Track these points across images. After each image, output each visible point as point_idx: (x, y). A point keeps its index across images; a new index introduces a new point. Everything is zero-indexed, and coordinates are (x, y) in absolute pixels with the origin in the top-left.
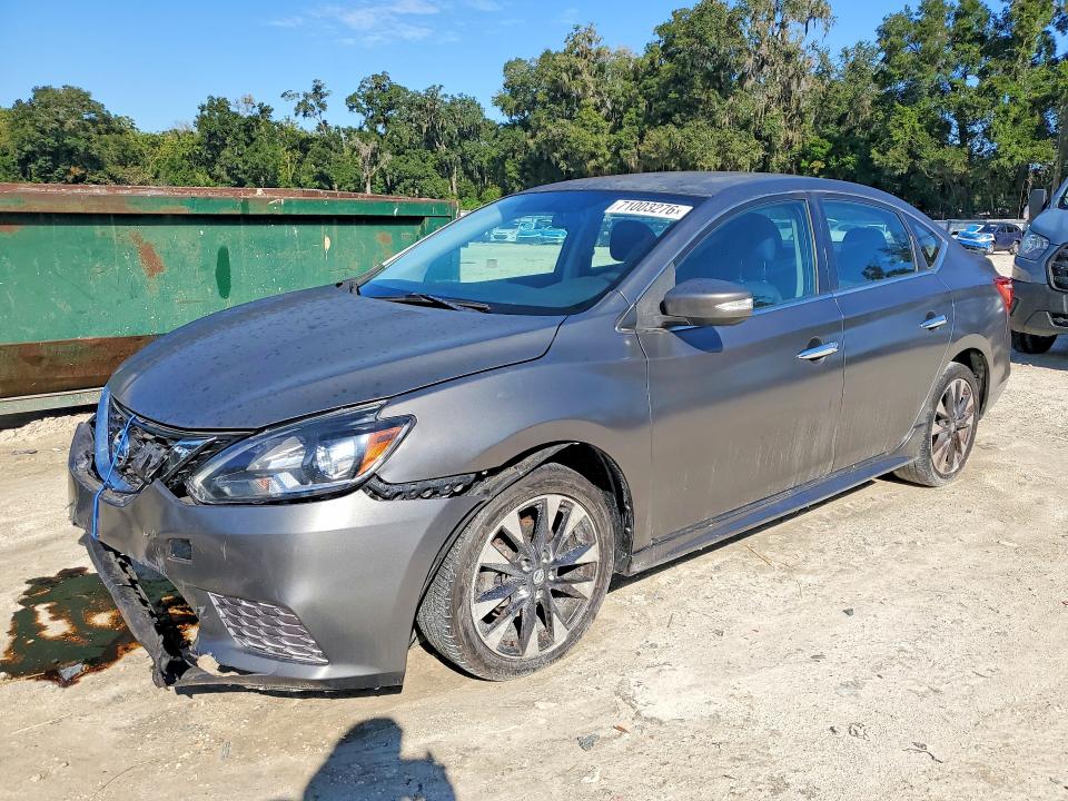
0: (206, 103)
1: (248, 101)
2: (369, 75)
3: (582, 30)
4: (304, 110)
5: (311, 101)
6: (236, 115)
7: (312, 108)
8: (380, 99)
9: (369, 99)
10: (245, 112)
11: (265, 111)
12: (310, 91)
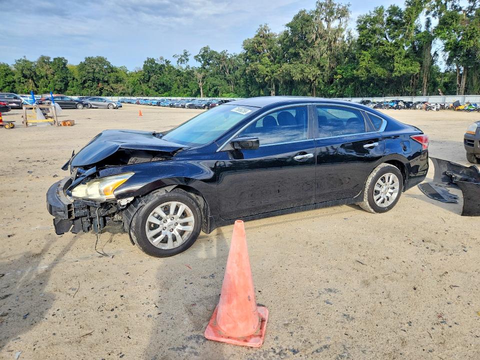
0: (146, 60)
1: (162, 58)
2: (203, 47)
3: (263, 27)
4: (181, 61)
5: (183, 58)
6: (157, 64)
7: (184, 61)
8: (207, 56)
9: (203, 56)
10: (160, 63)
11: (168, 62)
12: (183, 54)
